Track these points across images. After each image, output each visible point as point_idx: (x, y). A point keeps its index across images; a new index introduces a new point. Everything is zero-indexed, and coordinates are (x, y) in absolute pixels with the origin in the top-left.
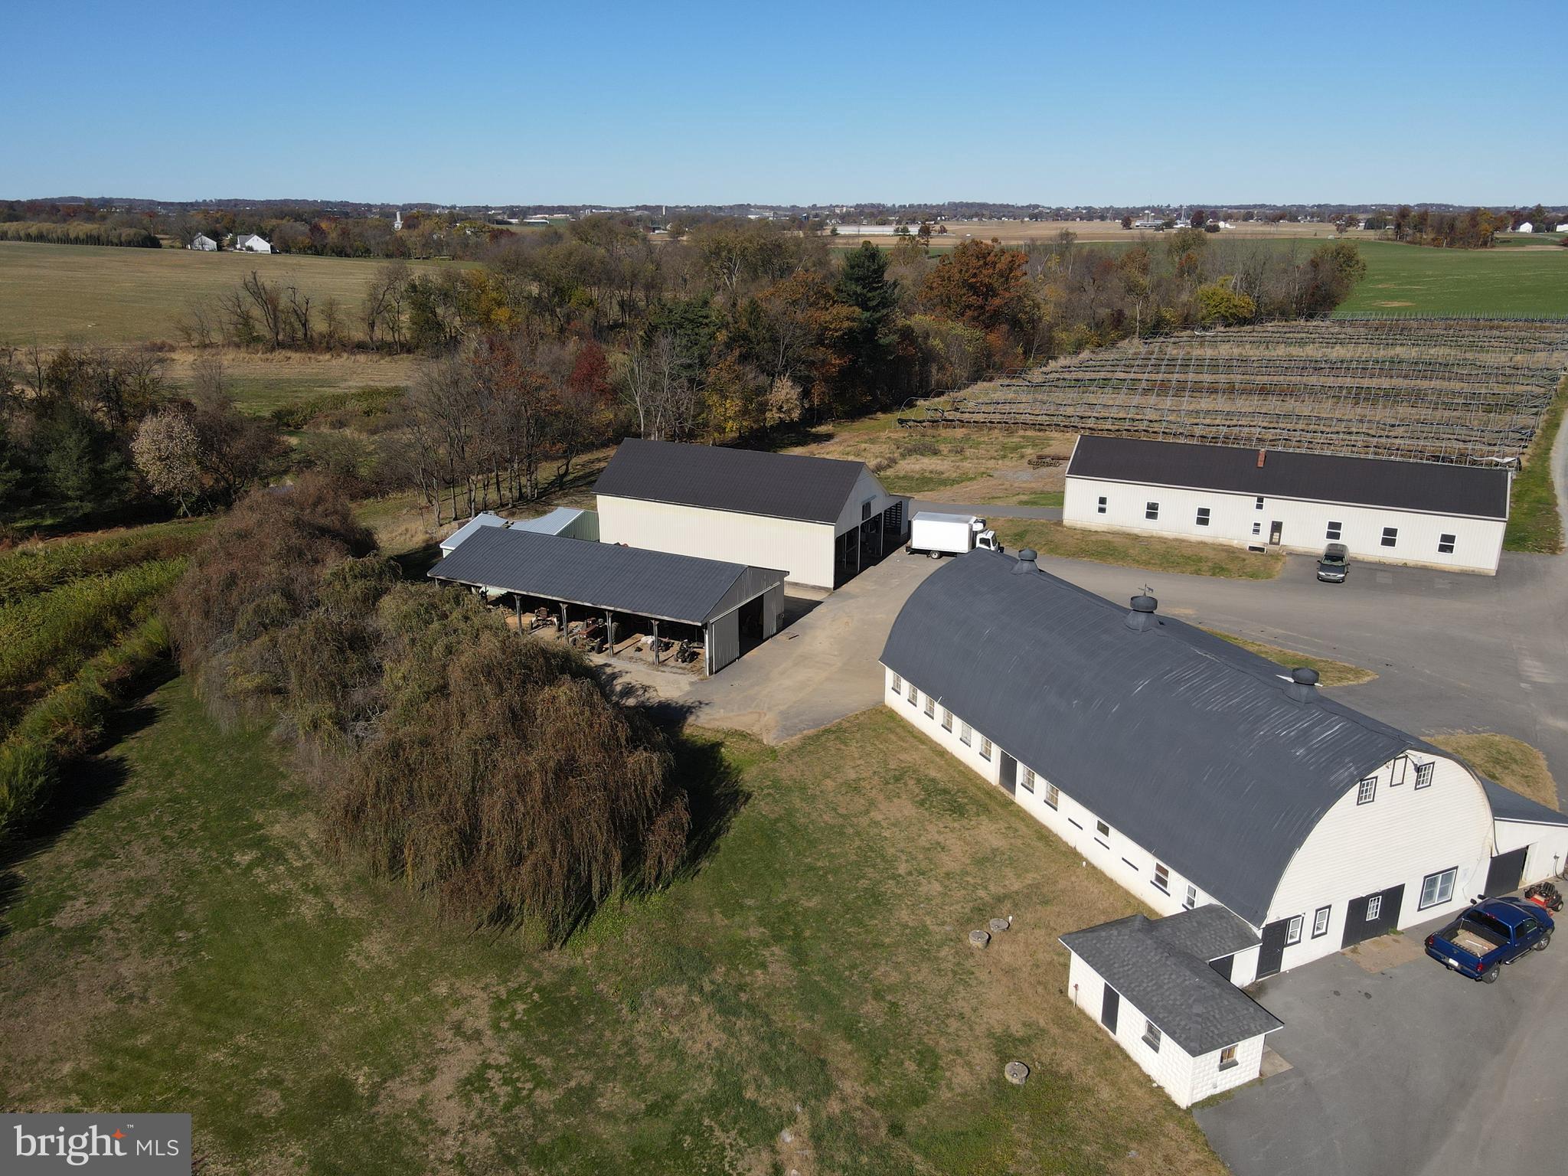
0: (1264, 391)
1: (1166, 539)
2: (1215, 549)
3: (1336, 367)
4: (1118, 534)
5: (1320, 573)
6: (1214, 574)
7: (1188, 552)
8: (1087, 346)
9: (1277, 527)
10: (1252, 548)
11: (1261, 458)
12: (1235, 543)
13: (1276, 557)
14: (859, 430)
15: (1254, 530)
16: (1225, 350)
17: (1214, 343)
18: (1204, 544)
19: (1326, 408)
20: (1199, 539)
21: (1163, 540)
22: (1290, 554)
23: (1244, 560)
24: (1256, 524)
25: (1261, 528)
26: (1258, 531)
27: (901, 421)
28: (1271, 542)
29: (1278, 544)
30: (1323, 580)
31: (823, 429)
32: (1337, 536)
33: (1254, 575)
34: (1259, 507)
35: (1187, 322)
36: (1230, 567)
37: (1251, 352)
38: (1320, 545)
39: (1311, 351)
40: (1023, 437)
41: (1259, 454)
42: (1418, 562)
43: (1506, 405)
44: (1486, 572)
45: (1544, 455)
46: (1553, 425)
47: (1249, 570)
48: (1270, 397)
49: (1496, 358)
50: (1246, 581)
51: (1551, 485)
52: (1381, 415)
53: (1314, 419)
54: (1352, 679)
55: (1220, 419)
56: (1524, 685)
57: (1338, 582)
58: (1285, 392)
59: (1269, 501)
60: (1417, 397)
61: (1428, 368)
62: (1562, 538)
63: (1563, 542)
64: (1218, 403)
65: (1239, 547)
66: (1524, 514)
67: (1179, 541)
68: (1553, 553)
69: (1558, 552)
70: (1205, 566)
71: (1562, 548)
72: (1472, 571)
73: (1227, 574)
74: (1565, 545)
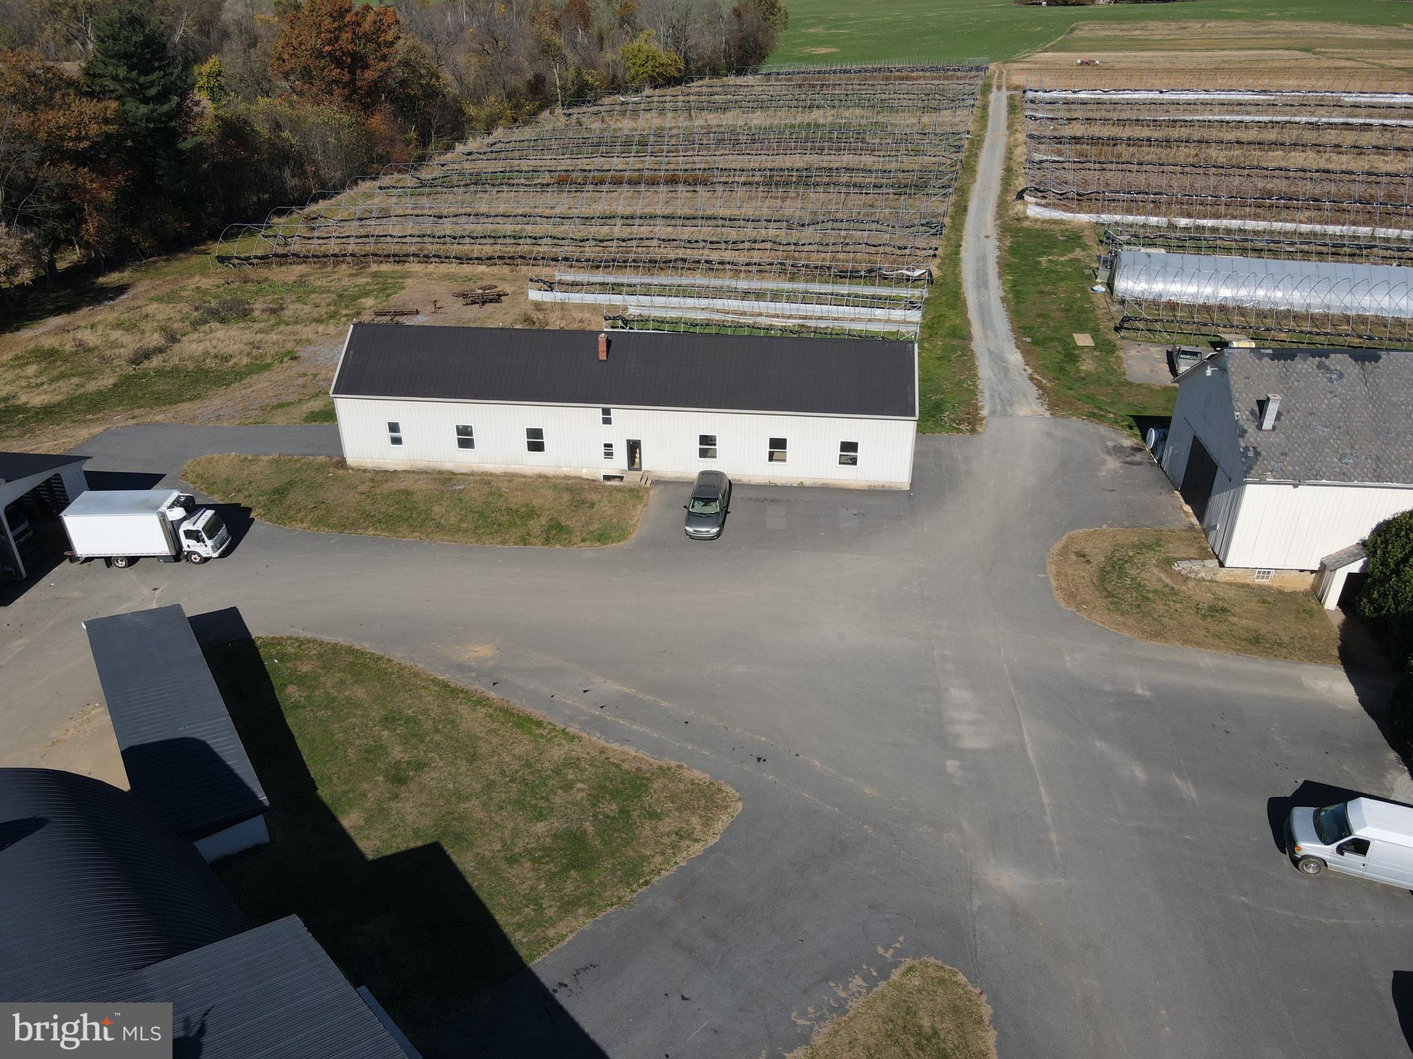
1: (491, 475)
2: (557, 486)
4: (426, 472)
5: (688, 529)
6: (547, 541)
7: (517, 500)
8: (501, 122)
9: (634, 447)
10: (607, 478)
11: (603, 344)
12: (585, 473)
13: (636, 493)
14: (167, 274)
15: (606, 454)
16: (649, 122)
17: (636, 112)
18: (544, 479)
20: (534, 471)
21: (485, 479)
22: (658, 482)
23: (594, 505)
24: (606, 445)
25: (614, 450)
26: (611, 454)
27: (222, 259)
28: (631, 468)
29: (640, 469)
30: (692, 538)
31: (113, 278)
32: (710, 456)
33: (602, 537)
34: (607, 421)
35: (614, 86)
36: (573, 522)
37: (669, 122)
38: (691, 466)
39: (731, 119)
40: (375, 275)
42: (816, 481)
43: (916, 185)
44: (899, 486)
45: (953, 259)
46: (961, 209)
47: (597, 526)
48: (680, 188)
49: (905, 121)
50: (590, 552)
51: (964, 304)
52: (791, 208)
53: (720, 222)
54: (697, 834)
55: (617, 229)
56: (952, 765)
57: (712, 539)
58: (696, 181)
59: (617, 413)
60: (827, 179)
61: (843, 139)
62: (980, 399)
63: (983, 406)
64: (621, 201)
65: (590, 478)
66: (939, 359)
67: (510, 477)
68: (973, 431)
69: (978, 428)
70: (535, 526)
71: (983, 419)
72: (883, 486)
73: (565, 539)
74: (984, 412)
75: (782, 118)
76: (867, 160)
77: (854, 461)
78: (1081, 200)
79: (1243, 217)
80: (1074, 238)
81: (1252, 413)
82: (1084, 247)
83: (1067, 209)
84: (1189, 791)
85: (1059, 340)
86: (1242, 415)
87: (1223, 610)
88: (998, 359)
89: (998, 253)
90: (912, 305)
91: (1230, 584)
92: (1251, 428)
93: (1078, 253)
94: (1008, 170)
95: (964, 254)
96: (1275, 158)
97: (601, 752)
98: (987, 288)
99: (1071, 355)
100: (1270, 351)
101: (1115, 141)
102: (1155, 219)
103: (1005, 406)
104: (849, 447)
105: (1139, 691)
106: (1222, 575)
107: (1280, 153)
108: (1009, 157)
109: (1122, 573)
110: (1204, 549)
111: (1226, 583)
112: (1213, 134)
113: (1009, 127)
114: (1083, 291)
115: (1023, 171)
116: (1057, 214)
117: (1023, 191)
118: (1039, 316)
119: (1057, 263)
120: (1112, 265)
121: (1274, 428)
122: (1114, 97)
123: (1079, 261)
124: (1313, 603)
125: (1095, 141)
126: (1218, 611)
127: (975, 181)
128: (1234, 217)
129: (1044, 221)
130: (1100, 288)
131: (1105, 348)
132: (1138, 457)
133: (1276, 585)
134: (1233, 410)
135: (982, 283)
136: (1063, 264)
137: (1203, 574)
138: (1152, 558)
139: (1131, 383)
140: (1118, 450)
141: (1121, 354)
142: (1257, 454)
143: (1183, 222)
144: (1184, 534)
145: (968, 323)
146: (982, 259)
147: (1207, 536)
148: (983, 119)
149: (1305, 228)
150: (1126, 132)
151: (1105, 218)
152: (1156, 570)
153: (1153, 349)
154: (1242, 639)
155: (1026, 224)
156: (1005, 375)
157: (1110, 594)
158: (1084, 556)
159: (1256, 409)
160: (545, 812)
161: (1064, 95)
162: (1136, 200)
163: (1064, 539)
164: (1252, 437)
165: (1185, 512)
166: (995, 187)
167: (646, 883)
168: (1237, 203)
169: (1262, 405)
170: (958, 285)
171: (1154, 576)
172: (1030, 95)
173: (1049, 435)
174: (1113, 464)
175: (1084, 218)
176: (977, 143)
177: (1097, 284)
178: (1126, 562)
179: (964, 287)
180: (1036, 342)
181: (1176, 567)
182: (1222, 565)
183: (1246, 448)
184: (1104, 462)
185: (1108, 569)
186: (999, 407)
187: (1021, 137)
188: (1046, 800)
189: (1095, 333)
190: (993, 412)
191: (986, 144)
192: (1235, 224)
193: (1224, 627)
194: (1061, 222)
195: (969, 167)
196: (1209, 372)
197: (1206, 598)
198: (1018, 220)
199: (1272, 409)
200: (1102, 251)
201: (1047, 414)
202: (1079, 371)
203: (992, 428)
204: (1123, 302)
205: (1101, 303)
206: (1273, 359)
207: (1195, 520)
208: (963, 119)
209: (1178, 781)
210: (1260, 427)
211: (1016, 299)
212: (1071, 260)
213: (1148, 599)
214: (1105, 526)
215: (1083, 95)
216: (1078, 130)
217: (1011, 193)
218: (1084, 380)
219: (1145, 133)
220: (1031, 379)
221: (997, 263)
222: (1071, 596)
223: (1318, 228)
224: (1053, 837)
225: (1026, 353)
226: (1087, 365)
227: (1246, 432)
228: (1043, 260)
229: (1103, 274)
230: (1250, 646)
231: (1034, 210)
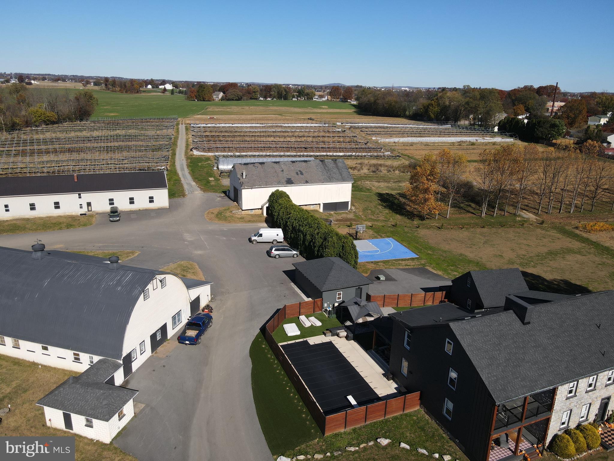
0: (70, 151)
1: (42, 217)
2: (65, 218)
3: (97, 139)
4: (19, 219)
5: (111, 219)
6: (68, 228)
7: (54, 221)
9: (89, 204)
10: (81, 215)
11: (76, 178)
12: (74, 214)
13: (92, 216)
15: (80, 207)
16: (48, 135)
17: (42, 132)
18: (60, 217)
19: (96, 155)
20: (58, 215)
21: (41, 218)
22: (97, 214)
23: (79, 220)
24: (80, 205)
25: (83, 206)
28: (88, 211)
29: (91, 211)
30: (112, 221)
32: (113, 204)
33: (85, 225)
34: (80, 197)
35: (28, 124)
36: (74, 223)
37: (59, 135)
38: (108, 208)
39: (85, 134)
41: (74, 176)
42: (143, 208)
43: (159, 149)
44: (166, 207)
45: (173, 164)
46: (174, 154)
47: (82, 223)
48: (73, 153)
49: (151, 133)
50: (81, 228)
51: (178, 174)
54: (132, 256)
56: (186, 242)
57: (118, 220)
58: (78, 151)
59: (83, 195)
60: (129, 148)
61: (130, 138)
62: (185, 191)
63: (186, 193)
65: (76, 215)
66: (173, 185)
67: (49, 217)
68: (184, 197)
69: (185, 196)
70: (63, 226)
72: (162, 208)
73: (74, 227)
75: (105, 133)
76: (140, 143)
77: (153, 202)
78: (209, 150)
80: (208, 159)
81: (241, 175)
82: (211, 161)
83: (205, 152)
84: (234, 239)
85: (205, 179)
86: (239, 176)
88: (189, 184)
89: (186, 163)
91: (245, 214)
92: (241, 178)
93: (209, 162)
94: (187, 144)
95: (176, 164)
96: (263, 139)
98: (184, 171)
99: (209, 182)
100: (243, 164)
101: (218, 136)
102: (230, 153)
103: (192, 192)
104: (151, 197)
105: (225, 230)
108: (187, 141)
110: (238, 208)
112: (247, 134)
113: (186, 133)
114: (211, 169)
115: (192, 144)
116: (202, 154)
117: (192, 148)
118: (199, 175)
119: (203, 164)
120: (218, 163)
121: (246, 178)
122: (219, 125)
123: (210, 164)
124: (262, 215)
125: (213, 136)
127: (177, 147)
129: (199, 156)
130: (215, 168)
131: (217, 180)
132: (225, 197)
133: (254, 213)
134: (237, 175)
135: (182, 169)
136: (205, 164)
137: (238, 212)
138: (228, 211)
139: (222, 186)
140: (220, 197)
141: (221, 181)
142: (243, 183)
144: (234, 207)
145: (180, 178)
146: (182, 165)
147: (239, 206)
148: (178, 132)
150: (222, 134)
151: (216, 154)
155: (194, 156)
156: (191, 187)
157: (219, 218)
158: (213, 213)
161: (203, 125)
162: (224, 149)
163: (208, 211)
164: (241, 180)
165: (235, 204)
166: (184, 149)
169: (243, 173)
170: (176, 171)
171: (228, 214)
172: (192, 125)
173: (203, 196)
174: (218, 199)
175: (210, 154)
176: (176, 138)
178: (222, 213)
179: (178, 171)
180: (199, 180)
181: (233, 212)
182: (242, 210)
183: (241, 182)
184: (216, 199)
185: (218, 214)
187: (190, 136)
188: (206, 243)
189: (214, 177)
190: (189, 193)
191: (179, 138)
193: (243, 220)
194: (204, 155)
195: (175, 144)
196: (232, 170)
197: (239, 216)
198: (192, 155)
200: (216, 161)
201: (203, 193)
202: (210, 185)
203: (189, 196)
204: (221, 171)
205: (216, 171)
207: (237, 204)
208: (171, 132)
209: (232, 238)
210: (243, 178)
211: (193, 172)
212: (207, 163)
213: (227, 218)
214: (217, 208)
215: (209, 125)
216: (207, 134)
217: (188, 149)
218: (212, 186)
219: (228, 134)
220: (198, 187)
221: (187, 165)
222: (210, 219)
224: (207, 247)
225: (197, 183)
226: (213, 183)
228: (200, 164)
229: (216, 166)
230: (248, 222)
231: (196, 153)
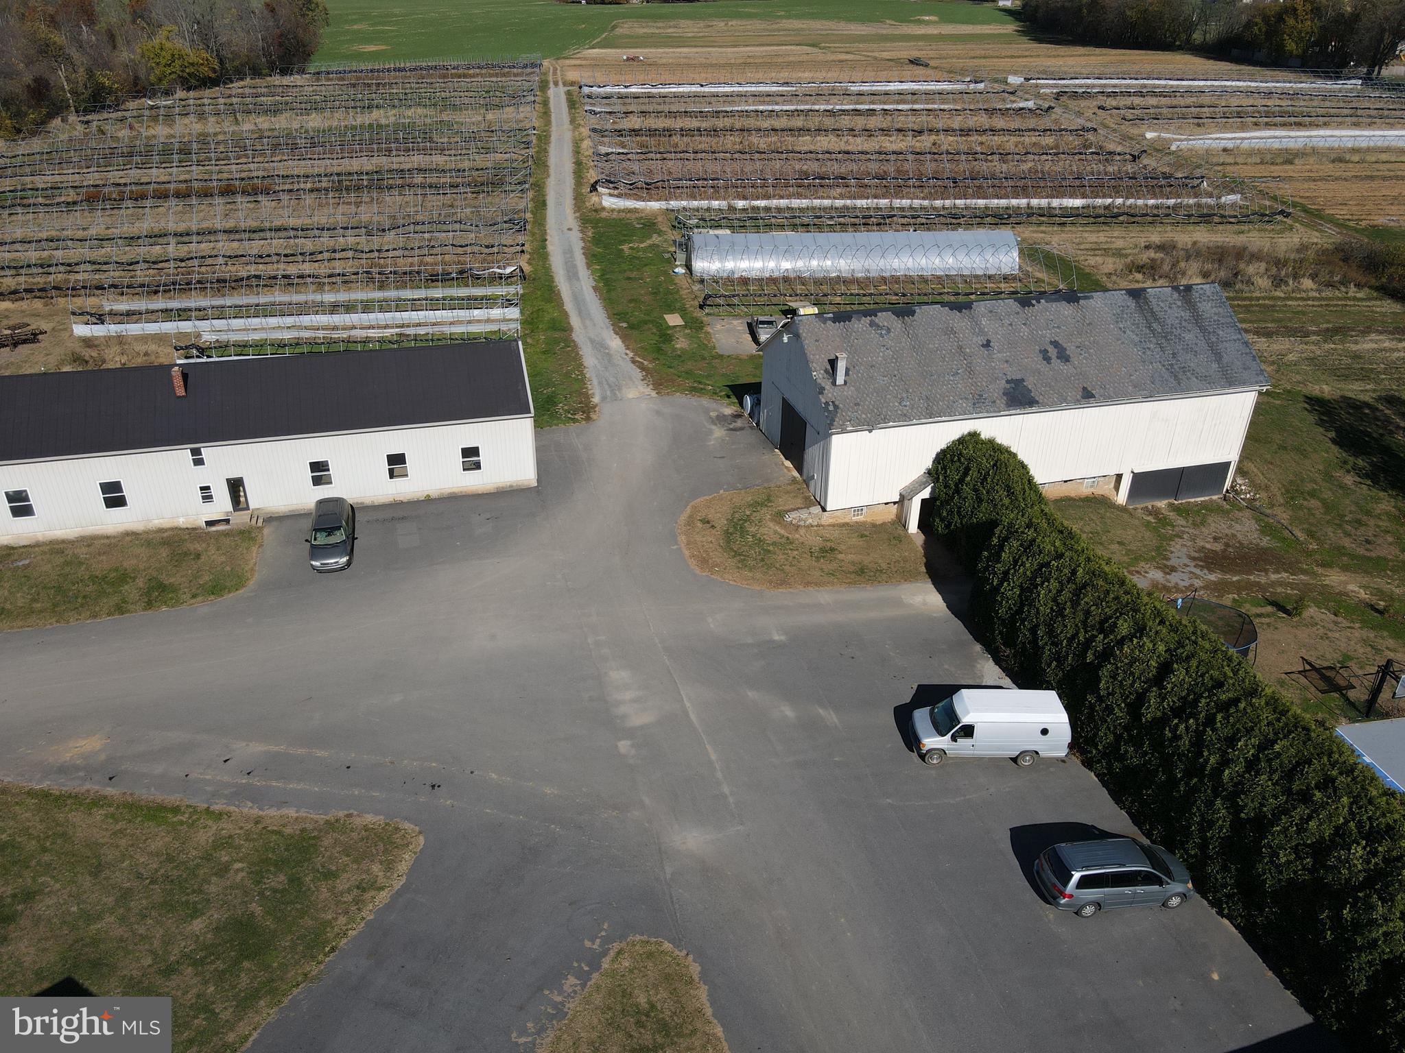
1: (63, 542)
2: (150, 541)
5: (314, 563)
6: (149, 605)
7: (102, 565)
9: (235, 486)
10: (210, 523)
12: (182, 522)
13: (247, 535)
15: (204, 498)
16: (187, 127)
17: (171, 116)
18: (131, 537)
21: (56, 548)
23: (199, 555)
24: (202, 489)
25: (213, 491)
26: (211, 497)
28: (236, 509)
29: (247, 508)
30: (320, 572)
32: (325, 482)
33: (216, 589)
34: (199, 462)
35: (139, 89)
36: (177, 578)
37: (214, 128)
38: (307, 496)
42: (443, 491)
43: (491, 183)
44: (526, 483)
45: (541, 253)
46: (540, 204)
47: (207, 578)
48: (239, 199)
49: (471, 119)
50: (204, 607)
51: (559, 294)
52: (367, 214)
53: (292, 233)
54: (381, 880)
55: (171, 248)
56: (624, 746)
57: (342, 569)
58: (255, 190)
59: (209, 452)
60: (402, 181)
61: (409, 139)
62: (590, 387)
63: (593, 394)
64: (170, 217)
65: (189, 526)
66: (544, 353)
67: (88, 541)
68: (588, 419)
69: (593, 416)
70: (131, 590)
71: (595, 406)
72: (511, 486)
73: (172, 599)
74: (596, 400)
75: (338, 120)
76: (438, 160)
77: (477, 466)
78: (649, 189)
79: (789, 197)
80: (649, 225)
81: (826, 371)
82: (660, 233)
83: (639, 198)
84: (831, 717)
85: (652, 322)
86: (818, 374)
87: (832, 550)
88: (600, 346)
89: (583, 245)
90: (508, 303)
91: (833, 526)
92: (827, 385)
93: (655, 239)
94: (578, 163)
95: (551, 247)
96: (805, 142)
97: (257, 823)
98: (578, 279)
99: (666, 335)
100: (831, 315)
101: (669, 132)
102: (717, 202)
103: (614, 391)
104: (470, 453)
105: (776, 638)
106: (826, 519)
107: (808, 137)
108: (577, 151)
109: (743, 532)
110: (807, 498)
111: (829, 525)
112: (750, 123)
113: (572, 121)
114: (666, 273)
115: (592, 164)
116: (630, 204)
117: (596, 182)
118: (631, 301)
119: (638, 250)
120: (687, 247)
121: (845, 382)
122: (662, 90)
123: (658, 246)
124: (900, 531)
125: (652, 132)
126: (827, 551)
127: (548, 176)
128: (782, 197)
129: (620, 211)
130: (681, 270)
131: (694, 325)
132: (739, 423)
133: (869, 520)
134: (811, 370)
135: (572, 275)
136: (645, 250)
137: (810, 521)
138: (766, 514)
139: (722, 356)
140: (721, 419)
141: (708, 329)
142: (836, 407)
143: (741, 204)
144: (789, 488)
145: (566, 314)
146: (568, 252)
147: (808, 486)
148: (546, 114)
149: (839, 203)
150: (678, 124)
151: (674, 204)
152: (771, 525)
153: (735, 322)
154: (850, 573)
155: (604, 215)
156: (609, 361)
157: (737, 554)
158: (708, 522)
159: (829, 367)
160: (200, 906)
161: (616, 89)
162: (699, 186)
163: (688, 510)
164: (830, 393)
165: (786, 467)
166: (570, 181)
167: (333, 950)
168: (781, 185)
169: (833, 363)
170: (550, 279)
171: (770, 530)
172: (586, 90)
173: (658, 413)
174: (719, 432)
175: (655, 205)
176: (544, 138)
177: (677, 266)
178: (746, 521)
179: (556, 280)
180: (632, 327)
181: (788, 518)
182: (824, 510)
183: (827, 403)
184: (711, 432)
185: (731, 530)
186: (608, 393)
187: (585, 131)
188: (713, 757)
189: (683, 312)
190: (604, 398)
191: (553, 139)
192: (783, 203)
193: (834, 565)
194: (635, 210)
195: (540, 161)
196: (785, 339)
197: (815, 542)
198: (596, 211)
199: (841, 366)
200: (675, 235)
201: (654, 394)
202: (675, 350)
203: (605, 414)
204: (702, 281)
205: (684, 283)
206: (834, 322)
207: (796, 474)
208: (526, 114)
209: (821, 711)
210: (834, 383)
211: (607, 287)
212: (650, 246)
213: (769, 551)
214: (722, 492)
215: (633, 90)
216: (635, 122)
217: (585, 188)
218: (681, 357)
219: (694, 123)
220: (634, 362)
221: (584, 254)
222: (704, 562)
223: (848, 202)
224: (726, 789)
225: (625, 338)
226: (681, 343)
227: (823, 389)
228: (625, 247)
229: (681, 257)
230: (858, 578)
231: (609, 201)
